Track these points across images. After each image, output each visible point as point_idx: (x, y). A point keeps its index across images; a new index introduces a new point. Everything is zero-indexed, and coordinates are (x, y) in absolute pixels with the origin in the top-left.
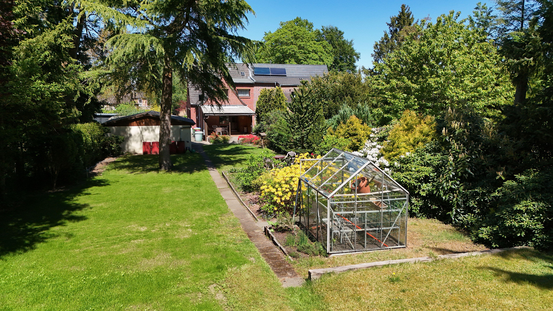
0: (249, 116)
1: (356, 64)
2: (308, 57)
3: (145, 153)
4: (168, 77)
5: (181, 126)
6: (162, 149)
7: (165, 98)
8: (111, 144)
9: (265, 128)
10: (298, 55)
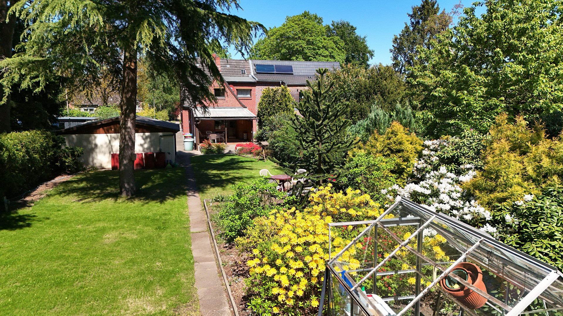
0: (250, 120)
1: (369, 63)
2: (317, 54)
3: (114, 168)
4: (129, 68)
5: (161, 134)
6: (123, 167)
7: (126, 97)
8: (63, 158)
9: (267, 135)
10: (306, 51)
